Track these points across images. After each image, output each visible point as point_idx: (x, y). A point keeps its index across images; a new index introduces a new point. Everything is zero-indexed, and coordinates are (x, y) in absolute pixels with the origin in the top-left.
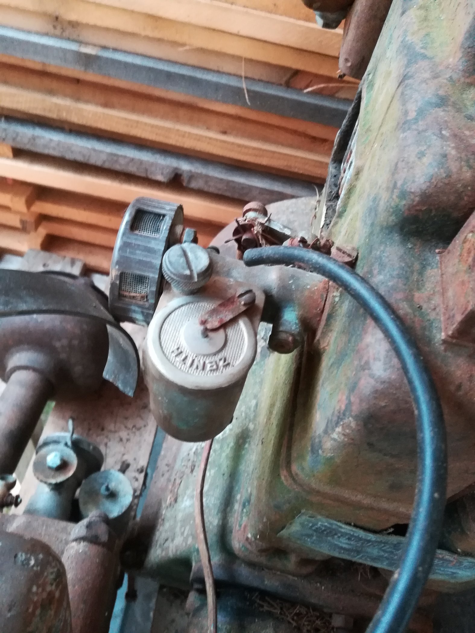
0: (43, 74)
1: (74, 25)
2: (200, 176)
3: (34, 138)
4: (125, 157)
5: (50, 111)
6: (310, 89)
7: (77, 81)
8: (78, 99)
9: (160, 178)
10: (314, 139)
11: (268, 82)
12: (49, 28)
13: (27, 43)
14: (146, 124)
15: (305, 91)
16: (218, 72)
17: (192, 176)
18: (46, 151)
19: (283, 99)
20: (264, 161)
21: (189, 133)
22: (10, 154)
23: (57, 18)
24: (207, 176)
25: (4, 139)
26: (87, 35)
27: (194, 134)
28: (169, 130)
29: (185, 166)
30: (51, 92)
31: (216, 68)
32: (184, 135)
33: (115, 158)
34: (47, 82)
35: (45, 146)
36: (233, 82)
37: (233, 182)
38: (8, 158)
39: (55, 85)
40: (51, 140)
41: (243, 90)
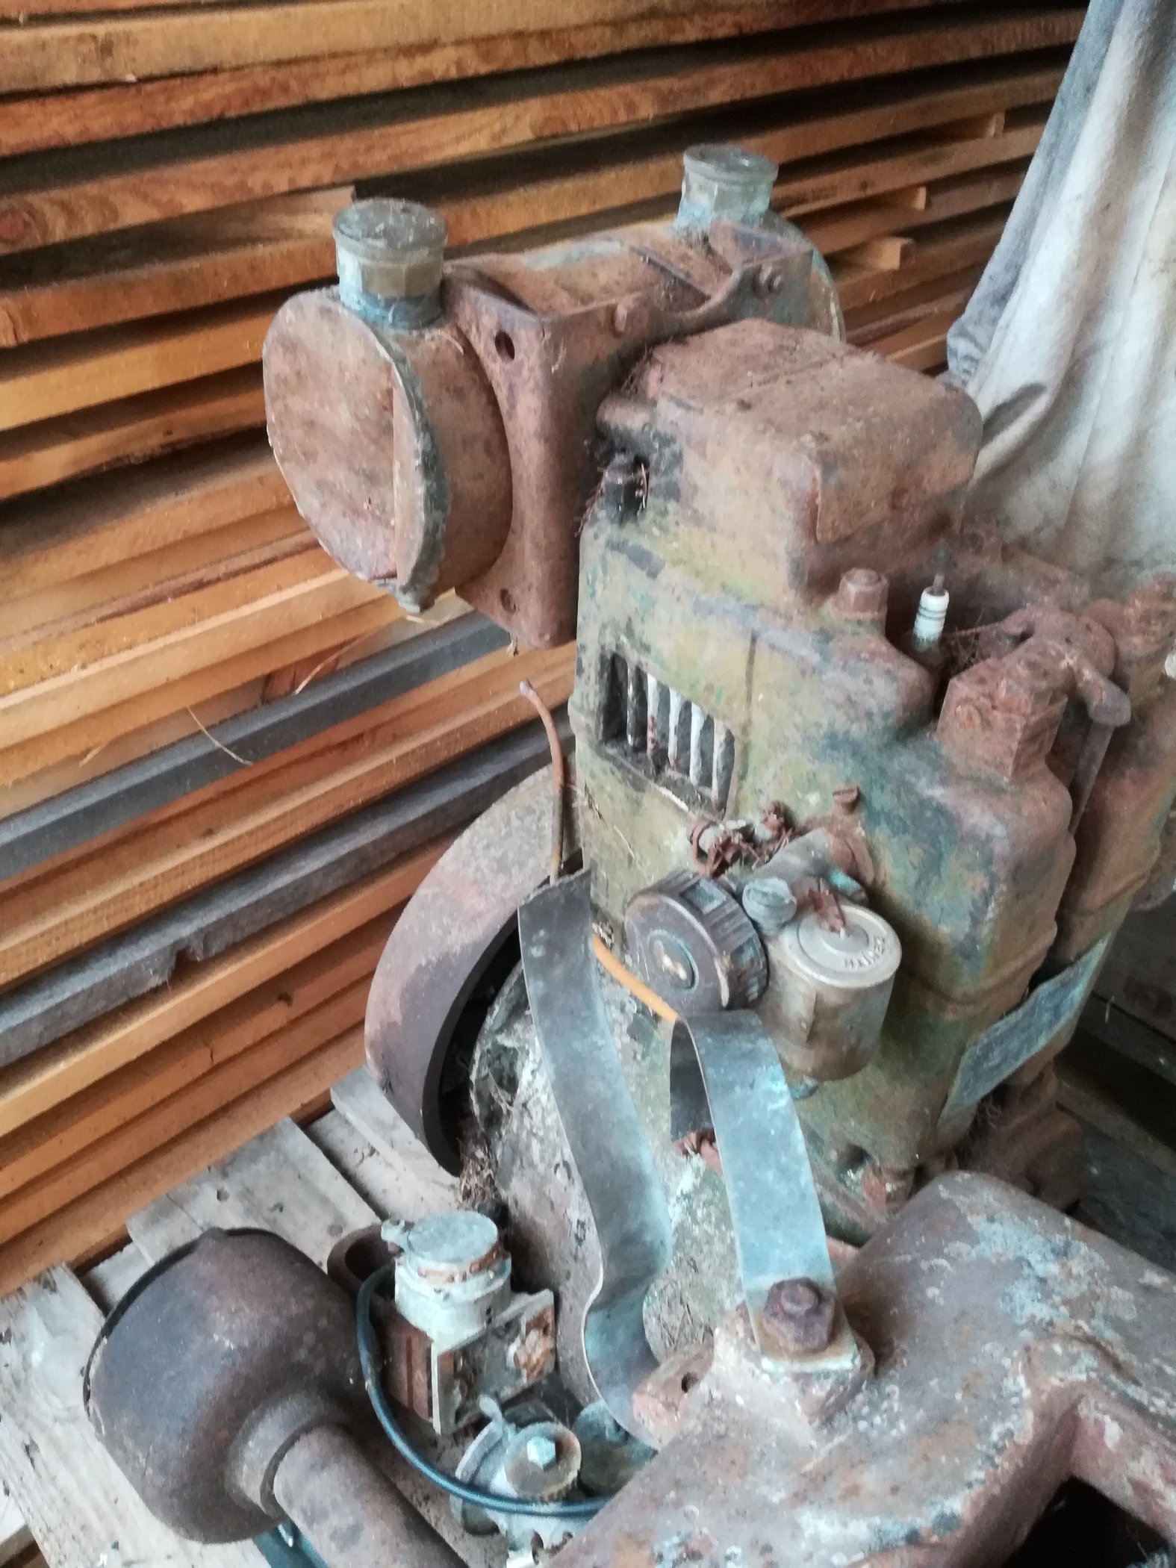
2: (219, 925)
4: (75, 996)
6: (301, 687)
9: (155, 981)
10: (343, 745)
11: (236, 717)
14: (81, 916)
15: (297, 691)
16: (153, 754)
17: (207, 935)
19: (283, 723)
20: (301, 827)
21: (163, 874)
24: (231, 917)
27: (171, 870)
28: (126, 895)
29: (184, 930)
31: (147, 752)
32: (155, 883)
33: (59, 1013)
36: (198, 751)
37: (276, 892)
41: (221, 750)
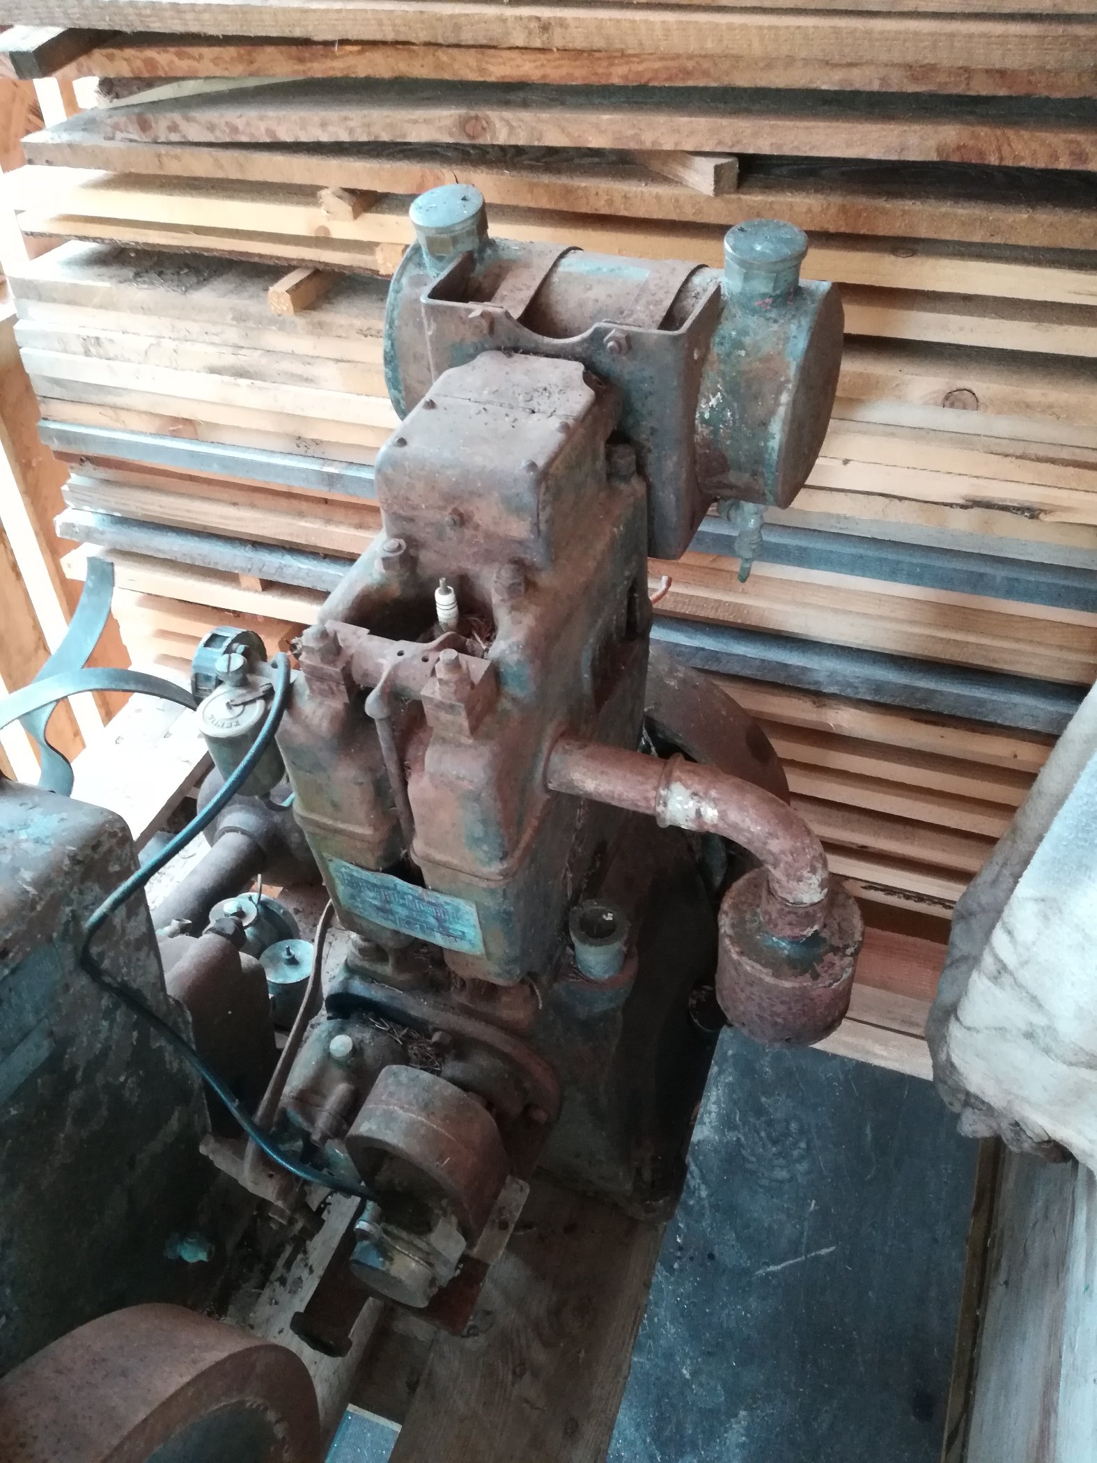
0: (290, 495)
1: (317, 443)
3: (281, 568)
5: (298, 536)
7: (326, 501)
8: (329, 521)
12: (292, 447)
13: (268, 465)
18: (295, 583)
22: (259, 588)
23: (300, 438)
25: (250, 570)
26: (332, 453)
30: (301, 515)
34: (295, 503)
35: (294, 577)
38: (256, 591)
39: (304, 506)
40: (300, 568)
